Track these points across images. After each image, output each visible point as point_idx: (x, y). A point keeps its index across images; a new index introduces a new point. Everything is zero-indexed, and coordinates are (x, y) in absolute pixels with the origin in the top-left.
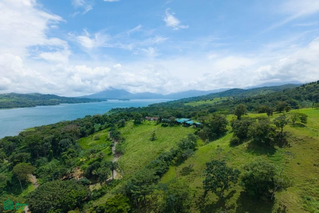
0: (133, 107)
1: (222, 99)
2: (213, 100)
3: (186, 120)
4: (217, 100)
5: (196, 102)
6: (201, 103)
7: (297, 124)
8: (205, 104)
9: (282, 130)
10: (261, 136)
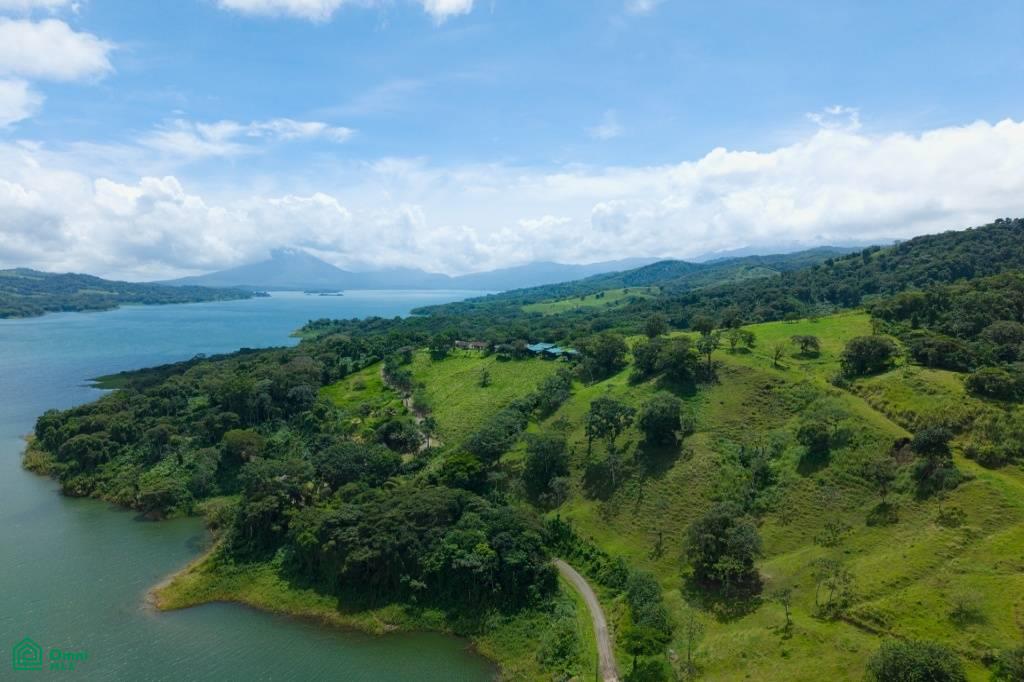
0: (378, 316)
1: (630, 294)
2: (602, 295)
3: (547, 346)
4: (616, 295)
5: (557, 301)
6: (569, 304)
7: (740, 349)
8: (582, 307)
9: (709, 358)
10: (675, 366)
